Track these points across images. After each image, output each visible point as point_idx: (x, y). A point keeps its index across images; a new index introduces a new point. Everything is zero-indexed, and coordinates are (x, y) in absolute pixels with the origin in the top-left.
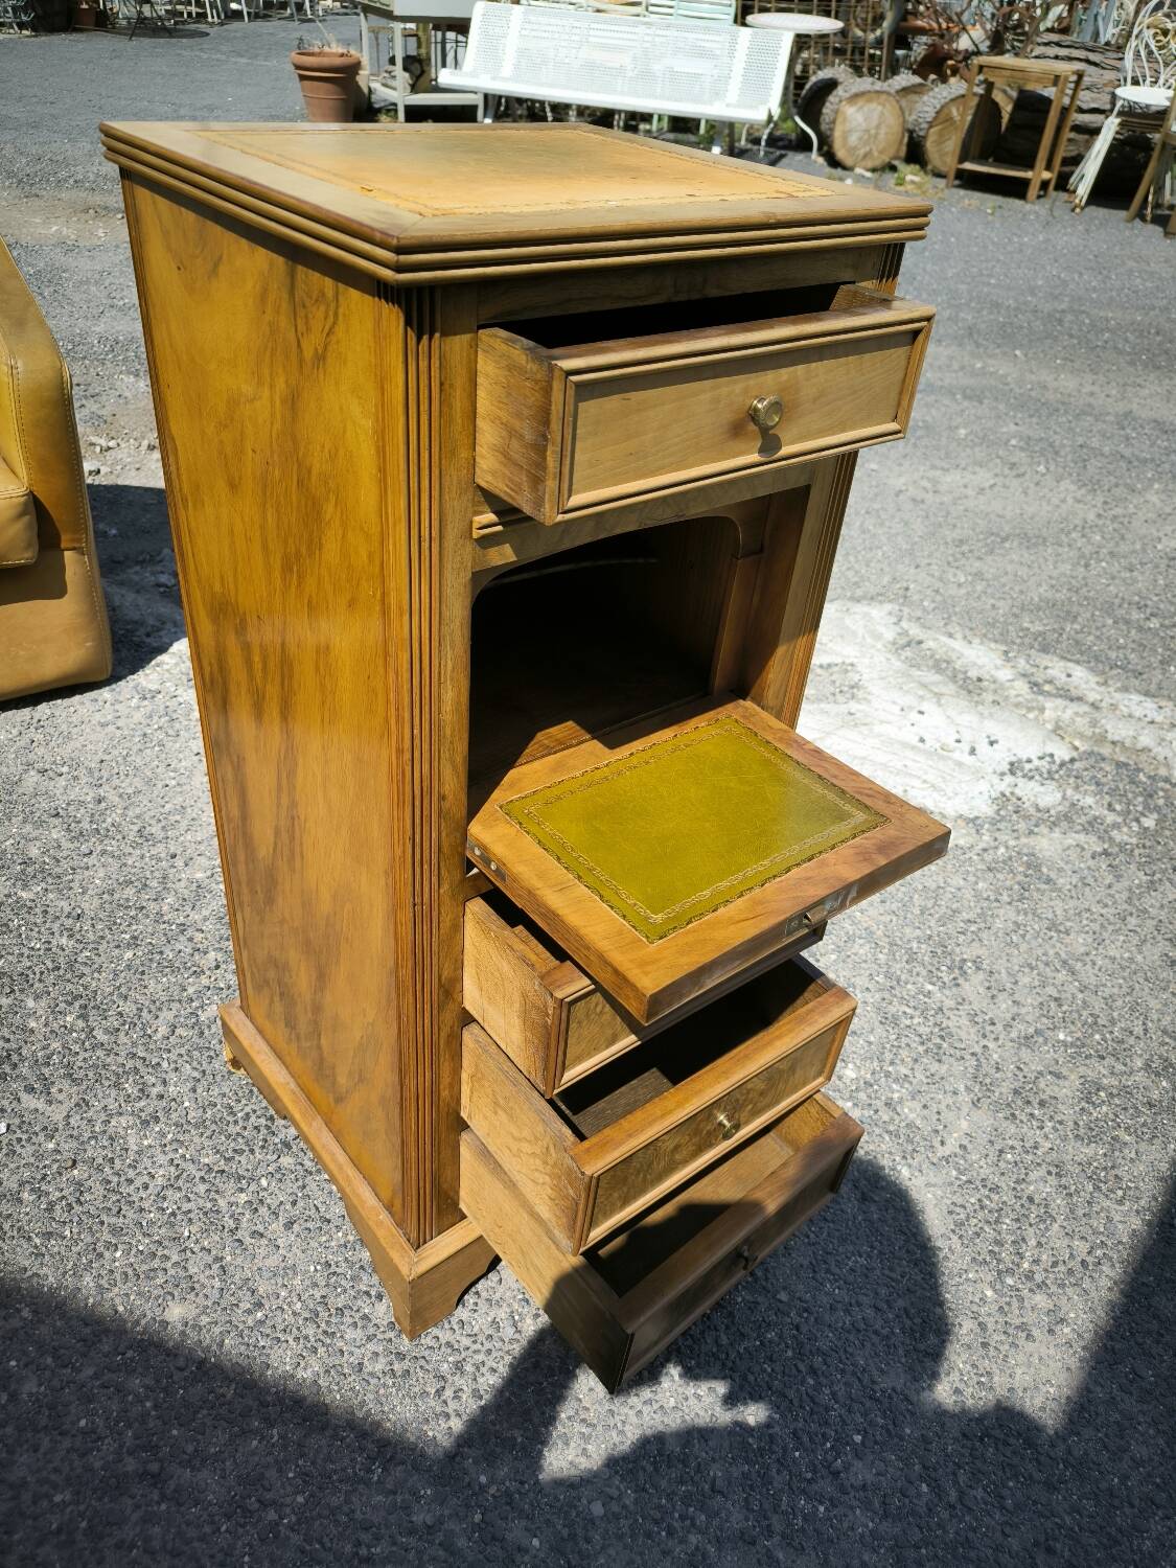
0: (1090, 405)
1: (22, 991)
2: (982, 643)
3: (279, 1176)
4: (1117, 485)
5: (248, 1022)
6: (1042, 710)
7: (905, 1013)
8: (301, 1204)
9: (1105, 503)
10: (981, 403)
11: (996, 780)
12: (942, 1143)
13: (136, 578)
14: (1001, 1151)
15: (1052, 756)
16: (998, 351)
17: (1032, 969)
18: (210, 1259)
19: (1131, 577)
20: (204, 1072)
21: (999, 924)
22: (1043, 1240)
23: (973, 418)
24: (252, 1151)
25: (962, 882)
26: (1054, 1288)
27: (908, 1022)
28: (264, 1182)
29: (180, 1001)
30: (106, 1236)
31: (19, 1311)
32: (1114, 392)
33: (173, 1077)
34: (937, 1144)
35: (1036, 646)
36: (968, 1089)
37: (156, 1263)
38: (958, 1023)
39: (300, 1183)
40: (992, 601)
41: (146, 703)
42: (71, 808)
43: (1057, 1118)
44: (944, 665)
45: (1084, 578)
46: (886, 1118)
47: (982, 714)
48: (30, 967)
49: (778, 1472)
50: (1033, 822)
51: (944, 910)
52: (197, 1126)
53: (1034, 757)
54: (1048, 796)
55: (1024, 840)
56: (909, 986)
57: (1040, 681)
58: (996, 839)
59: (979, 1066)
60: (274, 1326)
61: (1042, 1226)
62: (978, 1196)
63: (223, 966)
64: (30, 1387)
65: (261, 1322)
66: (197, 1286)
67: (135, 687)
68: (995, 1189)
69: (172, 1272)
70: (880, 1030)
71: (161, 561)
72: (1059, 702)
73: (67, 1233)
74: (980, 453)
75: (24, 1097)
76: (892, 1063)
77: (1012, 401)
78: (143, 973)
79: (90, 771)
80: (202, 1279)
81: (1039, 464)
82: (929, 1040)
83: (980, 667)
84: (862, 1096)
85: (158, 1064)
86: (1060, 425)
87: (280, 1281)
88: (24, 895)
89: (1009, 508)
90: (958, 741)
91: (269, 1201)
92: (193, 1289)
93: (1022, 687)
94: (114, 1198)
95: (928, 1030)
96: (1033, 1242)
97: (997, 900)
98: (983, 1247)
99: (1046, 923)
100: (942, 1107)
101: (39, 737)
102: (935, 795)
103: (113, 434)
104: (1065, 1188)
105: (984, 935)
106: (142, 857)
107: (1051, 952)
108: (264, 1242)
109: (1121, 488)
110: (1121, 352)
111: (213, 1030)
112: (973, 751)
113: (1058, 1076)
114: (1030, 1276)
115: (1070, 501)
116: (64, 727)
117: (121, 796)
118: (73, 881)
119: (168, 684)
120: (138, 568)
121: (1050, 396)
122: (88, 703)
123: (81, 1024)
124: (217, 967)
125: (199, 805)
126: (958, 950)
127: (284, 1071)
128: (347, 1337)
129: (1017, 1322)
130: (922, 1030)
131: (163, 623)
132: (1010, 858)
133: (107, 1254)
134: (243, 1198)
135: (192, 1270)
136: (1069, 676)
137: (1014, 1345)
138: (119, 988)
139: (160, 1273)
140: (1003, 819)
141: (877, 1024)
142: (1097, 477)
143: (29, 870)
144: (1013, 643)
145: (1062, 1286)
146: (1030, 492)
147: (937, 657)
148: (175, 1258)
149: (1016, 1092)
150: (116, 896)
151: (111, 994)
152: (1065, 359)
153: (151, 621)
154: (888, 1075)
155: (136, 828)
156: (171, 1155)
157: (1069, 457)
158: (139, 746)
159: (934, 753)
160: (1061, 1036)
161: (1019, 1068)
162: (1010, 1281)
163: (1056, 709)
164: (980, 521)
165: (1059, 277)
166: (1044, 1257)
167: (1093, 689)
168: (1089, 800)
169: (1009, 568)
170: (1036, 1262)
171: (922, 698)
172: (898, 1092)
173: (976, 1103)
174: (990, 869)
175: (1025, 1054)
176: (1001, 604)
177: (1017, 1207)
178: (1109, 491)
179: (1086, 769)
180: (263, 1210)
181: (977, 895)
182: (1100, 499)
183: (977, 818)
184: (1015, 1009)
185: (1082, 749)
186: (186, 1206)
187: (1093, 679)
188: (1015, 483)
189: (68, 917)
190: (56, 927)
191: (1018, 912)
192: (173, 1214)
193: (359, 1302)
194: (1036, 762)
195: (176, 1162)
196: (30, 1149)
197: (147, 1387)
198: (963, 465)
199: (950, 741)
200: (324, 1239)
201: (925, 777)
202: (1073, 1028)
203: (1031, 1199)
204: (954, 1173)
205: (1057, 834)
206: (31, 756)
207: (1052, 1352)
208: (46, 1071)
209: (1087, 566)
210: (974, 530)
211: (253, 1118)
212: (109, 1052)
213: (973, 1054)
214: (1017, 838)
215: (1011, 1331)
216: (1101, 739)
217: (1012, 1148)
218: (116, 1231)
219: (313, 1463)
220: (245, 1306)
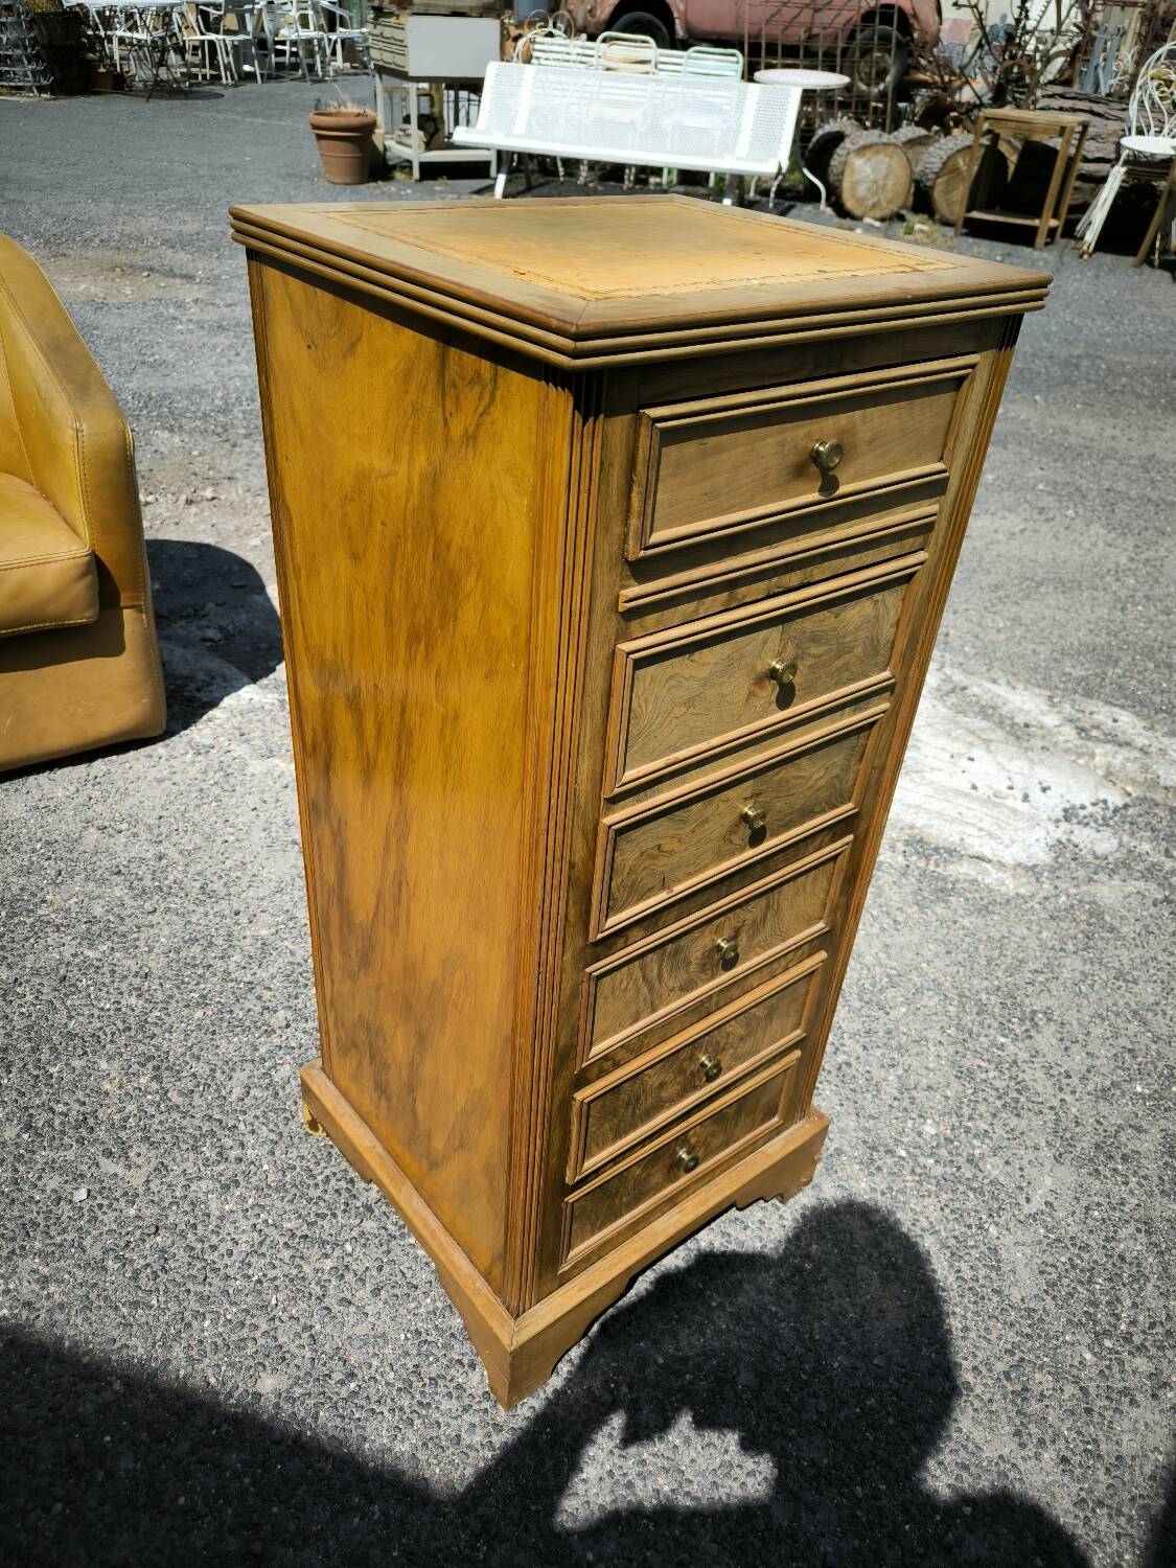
0: (1112, 449)
1: (94, 1052)
2: (1025, 689)
3: (363, 1241)
4: (1146, 529)
5: (330, 1084)
6: (1092, 756)
7: (979, 1066)
8: (387, 1269)
9: (1137, 546)
10: (1005, 448)
11: (1051, 827)
12: (1028, 1200)
13: (182, 633)
14: (1088, 1209)
15: (1105, 802)
16: (1017, 396)
17: (1103, 1019)
18: (299, 1328)
19: (1169, 620)
20: (281, 1134)
21: (1066, 974)
22: (1138, 1300)
23: (998, 464)
24: (334, 1215)
25: (1025, 931)
26: (1153, 1351)
27: (983, 1076)
28: (348, 1247)
29: (253, 1061)
30: (194, 1305)
31: (111, 1384)
32: (1135, 436)
33: (250, 1140)
34: (1022, 1201)
35: (1080, 691)
36: (1049, 1145)
37: (245, 1333)
38: (1034, 1076)
39: (385, 1248)
40: (1034, 646)
41: (200, 758)
42: (133, 865)
43: (1142, 1172)
44: (990, 711)
45: (1122, 622)
46: (969, 1175)
47: (1032, 761)
48: (101, 1029)
49: (890, 1547)
50: (1092, 869)
51: (1009, 960)
52: (277, 1190)
53: (1087, 804)
54: (1104, 843)
55: (1084, 888)
56: (982, 1039)
57: (1087, 726)
58: (1056, 887)
59: (1057, 1121)
60: (368, 1397)
61: (1136, 1286)
62: (1068, 1255)
63: (294, 1025)
64: (126, 1463)
65: (354, 1394)
66: (288, 1356)
67: (189, 742)
68: (1085, 1248)
69: (261, 1341)
70: (955, 1084)
71: (205, 616)
72: (1108, 747)
73: (154, 1302)
74: (1008, 498)
75: (103, 1161)
76: (971, 1118)
77: (1035, 445)
78: (214, 1033)
79: (150, 828)
80: (293, 1348)
81: (1068, 508)
82: (1006, 1094)
83: (1028, 713)
84: (943, 1152)
85: (235, 1127)
86: (1084, 468)
87: (371, 1350)
88: (91, 954)
89: (1041, 552)
90: (1011, 788)
91: (354, 1267)
92: (284, 1359)
93: (1069, 732)
94: (199, 1266)
95: (1004, 1084)
96: (1128, 1303)
97: (1062, 950)
98: (1079, 1308)
99: (1113, 973)
100: (1025, 1163)
101: (96, 794)
102: (993, 843)
103: (151, 489)
104: (1156, 1246)
105: (1052, 986)
106: (206, 914)
107: (1121, 1002)
108: (352, 1309)
109: (1151, 531)
110: (1139, 396)
111: (288, 1090)
112: (1026, 798)
113: (1139, 1129)
114: (1127, 1338)
115: (1101, 544)
116: (120, 783)
117: (181, 852)
118: (138, 939)
119: (222, 739)
120: (183, 623)
121: (1072, 440)
122: (143, 759)
123: (155, 1086)
124: (288, 1026)
125: (259, 860)
126: (1027, 1001)
127: (370, 1136)
128: (442, 1407)
129: (1120, 1385)
130: (998, 1083)
131: (213, 678)
132: (1072, 906)
133: (195, 1324)
134: (328, 1264)
135: (282, 1340)
136: (1115, 721)
137: (1116, 1410)
138: (191, 1048)
139: (250, 1344)
140: (1061, 866)
141: (953, 1078)
142: (1126, 521)
143: (94, 928)
144: (1056, 688)
145: (1162, 1348)
146: (1061, 536)
147: (983, 703)
148: (264, 1327)
149: (1097, 1146)
150: (183, 954)
151: (184, 1055)
152: (1085, 404)
153: (201, 676)
154: (967, 1131)
155: (198, 885)
156: (254, 1220)
157: (1097, 501)
158: (196, 802)
159: (986, 801)
160: (1139, 1089)
161: (1098, 1122)
162: (1108, 1343)
163: (1106, 754)
164: (1013, 567)
165: (1072, 323)
166: (1141, 1318)
167: (1141, 734)
168: (1146, 847)
169: (1047, 613)
170: (1133, 1323)
171: (971, 744)
172: (979, 1148)
173: (1058, 1159)
174: (1052, 918)
175: (1104, 1107)
176: (1040, 649)
177: (1109, 1266)
178: (1139, 534)
179: (1141, 815)
180: (349, 1277)
181: (1042, 945)
182: (1131, 543)
183: (1035, 866)
184: (1089, 1062)
185: (1134, 795)
186: (271, 1274)
187: (1140, 724)
188: (1045, 527)
189: (136, 976)
190: (124, 986)
191: (1085, 962)
192: (259, 1281)
193: (453, 1372)
194: (1090, 809)
195: (258, 1227)
196: (112, 1215)
197: (243, 1463)
198: (992, 510)
199: (1003, 788)
200: (413, 1305)
201: (980, 825)
202: (1150, 1080)
203: (1122, 1258)
204: (1042, 1231)
205: (1116, 881)
206: (90, 813)
207: (1157, 1417)
208: (122, 1134)
209: (1123, 609)
210: (1008, 575)
211: (333, 1182)
212: (184, 1115)
213: (1051, 1108)
214: (1077, 886)
215: (1114, 1396)
216: (1154, 784)
217: (1099, 1204)
218: (202, 1299)
219: (417, 1541)
220: (337, 1376)
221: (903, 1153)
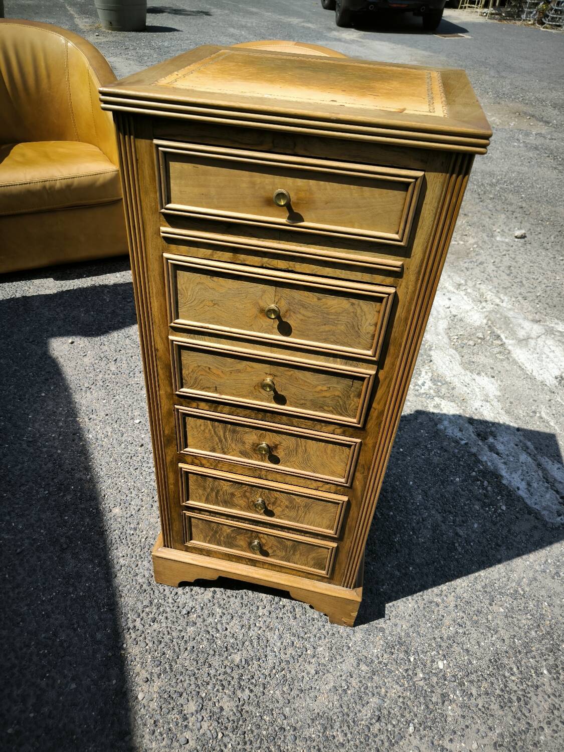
7: (511, 669)
12: (451, 741)
27: (507, 674)
30: (126, 473)
31: (88, 475)
34: (447, 738)
36: (501, 735)
37: (127, 492)
38: (540, 703)
46: (434, 699)
56: (532, 660)
59: (526, 732)
60: (131, 539)
64: (69, 497)
65: (130, 535)
66: (128, 508)
69: (128, 498)
70: (484, 663)
73: (120, 464)
76: (471, 682)
80: (132, 507)
82: (509, 693)
84: (435, 679)
95: (515, 688)
100: (474, 727)
128: (144, 562)
130: (511, 685)
133: (121, 478)
135: (132, 503)
139: (125, 496)
141: (487, 659)
148: (133, 495)
154: (461, 684)
172: (457, 696)
173: (497, 745)
196: (138, 433)
197: (88, 524)
213: (529, 724)
218: (130, 474)
219: (95, 588)
220: (132, 526)
221: (412, 659)
